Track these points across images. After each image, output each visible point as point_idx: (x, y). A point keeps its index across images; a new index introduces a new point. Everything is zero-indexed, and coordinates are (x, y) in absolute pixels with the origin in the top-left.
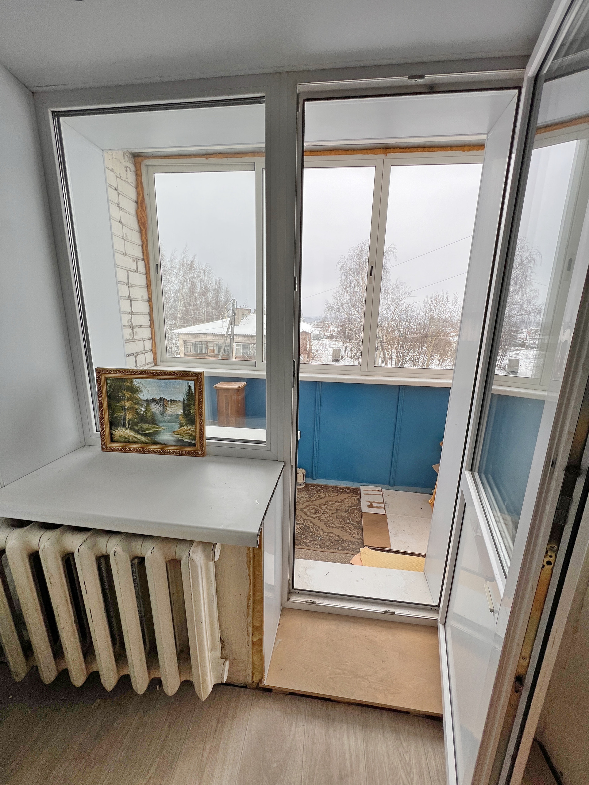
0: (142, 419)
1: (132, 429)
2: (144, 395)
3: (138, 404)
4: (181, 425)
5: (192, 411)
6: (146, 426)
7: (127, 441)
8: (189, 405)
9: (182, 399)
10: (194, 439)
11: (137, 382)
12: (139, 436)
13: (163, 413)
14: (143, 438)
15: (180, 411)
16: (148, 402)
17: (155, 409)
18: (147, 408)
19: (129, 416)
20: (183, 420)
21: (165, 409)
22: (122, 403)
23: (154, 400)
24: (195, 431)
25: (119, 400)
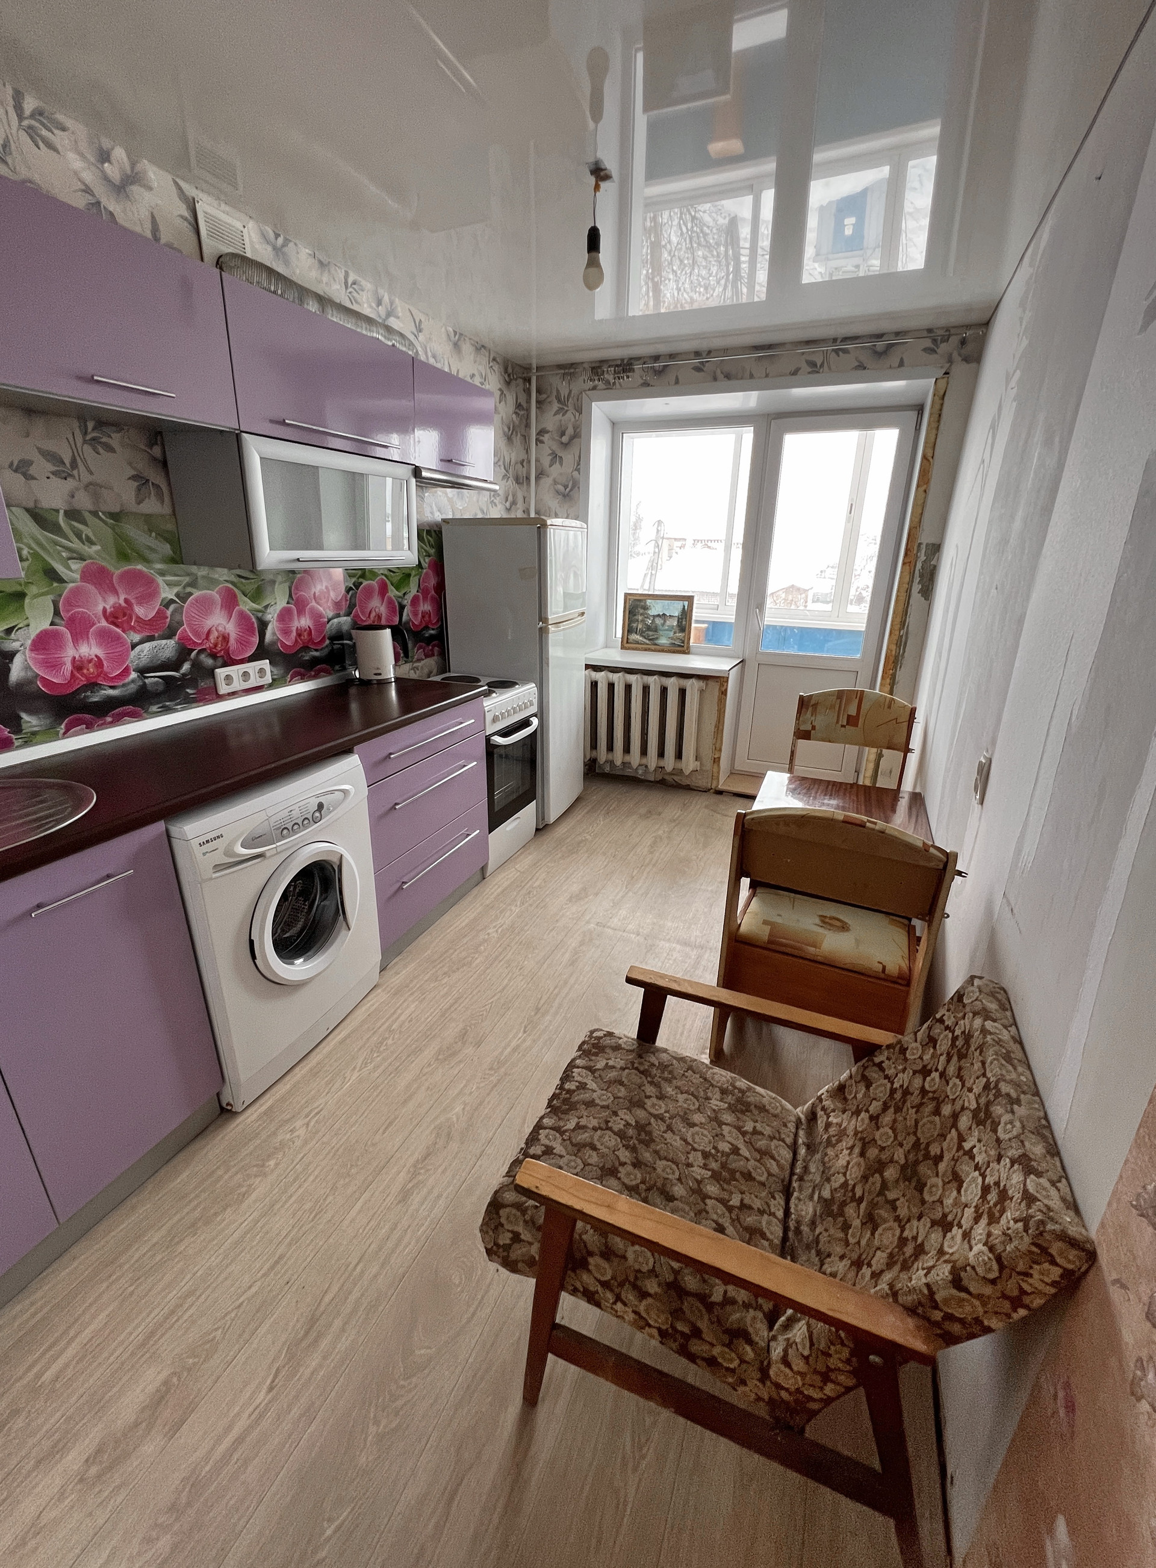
0: (649, 628)
1: (641, 635)
2: (653, 612)
3: (647, 618)
4: (675, 633)
5: (684, 623)
6: (650, 633)
7: (637, 642)
8: (682, 619)
9: (677, 614)
10: (683, 642)
11: (649, 602)
12: (644, 640)
13: (663, 625)
14: (647, 642)
15: (675, 623)
16: (654, 616)
17: (658, 621)
18: (653, 621)
19: (640, 626)
20: (677, 630)
21: (665, 621)
22: (636, 617)
23: (659, 616)
24: (684, 637)
25: (635, 615)
